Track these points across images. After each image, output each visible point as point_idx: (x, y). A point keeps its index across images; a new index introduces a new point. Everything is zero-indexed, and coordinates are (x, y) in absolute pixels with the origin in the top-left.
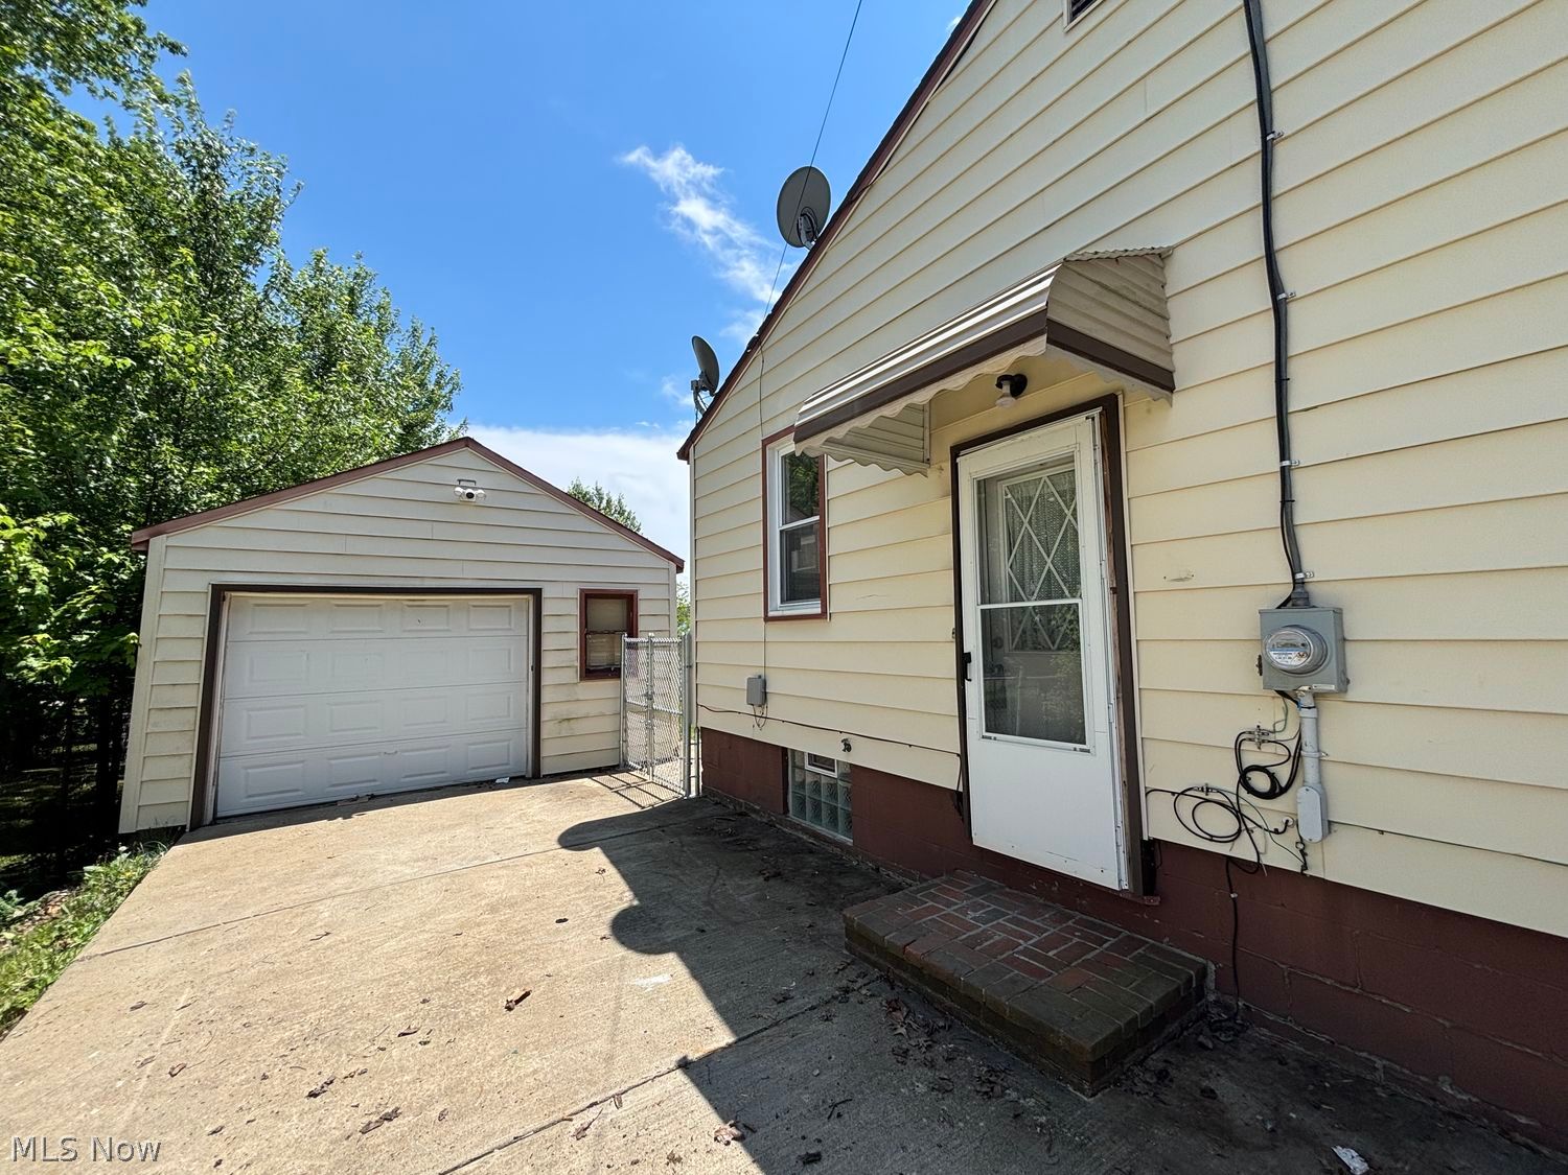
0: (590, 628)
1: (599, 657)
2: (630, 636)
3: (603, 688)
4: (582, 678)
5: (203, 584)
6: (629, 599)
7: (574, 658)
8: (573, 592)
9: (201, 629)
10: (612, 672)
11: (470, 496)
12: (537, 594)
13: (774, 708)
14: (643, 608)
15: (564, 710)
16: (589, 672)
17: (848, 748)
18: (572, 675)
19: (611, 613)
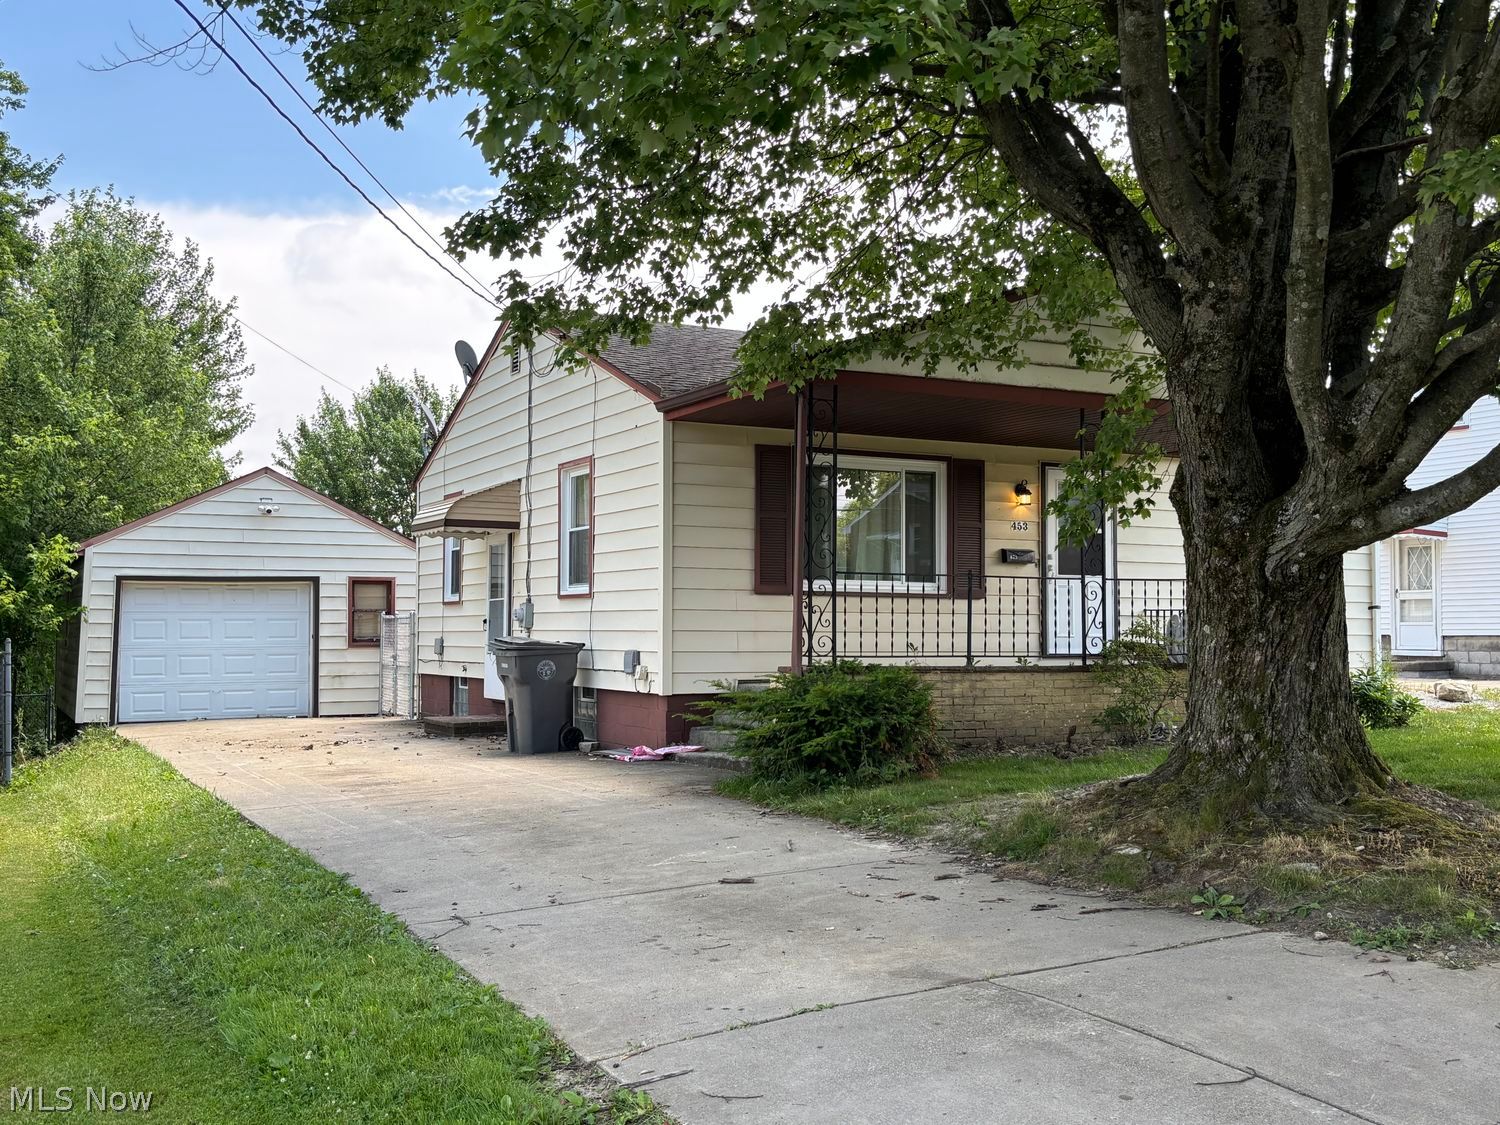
0: (358, 607)
1: (365, 630)
2: (387, 613)
3: (366, 655)
4: (350, 646)
5: (111, 576)
6: (388, 585)
7: (344, 631)
8: (343, 579)
9: (110, 604)
10: (374, 642)
11: (269, 511)
12: (316, 581)
13: (448, 655)
14: (399, 592)
15: (335, 670)
16: (355, 641)
17: (465, 670)
18: (343, 644)
19: (372, 597)
